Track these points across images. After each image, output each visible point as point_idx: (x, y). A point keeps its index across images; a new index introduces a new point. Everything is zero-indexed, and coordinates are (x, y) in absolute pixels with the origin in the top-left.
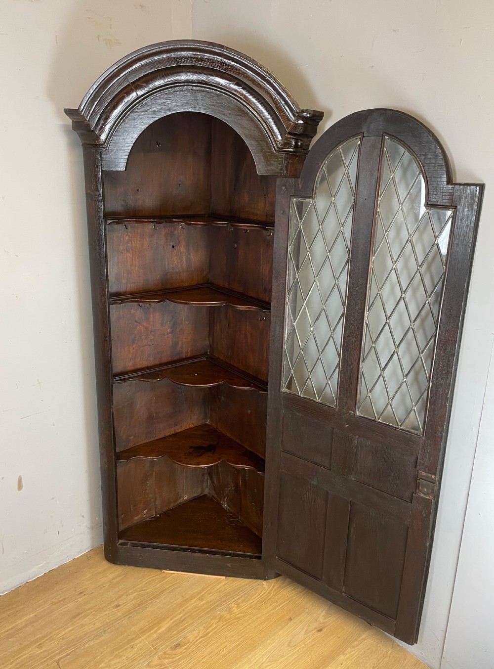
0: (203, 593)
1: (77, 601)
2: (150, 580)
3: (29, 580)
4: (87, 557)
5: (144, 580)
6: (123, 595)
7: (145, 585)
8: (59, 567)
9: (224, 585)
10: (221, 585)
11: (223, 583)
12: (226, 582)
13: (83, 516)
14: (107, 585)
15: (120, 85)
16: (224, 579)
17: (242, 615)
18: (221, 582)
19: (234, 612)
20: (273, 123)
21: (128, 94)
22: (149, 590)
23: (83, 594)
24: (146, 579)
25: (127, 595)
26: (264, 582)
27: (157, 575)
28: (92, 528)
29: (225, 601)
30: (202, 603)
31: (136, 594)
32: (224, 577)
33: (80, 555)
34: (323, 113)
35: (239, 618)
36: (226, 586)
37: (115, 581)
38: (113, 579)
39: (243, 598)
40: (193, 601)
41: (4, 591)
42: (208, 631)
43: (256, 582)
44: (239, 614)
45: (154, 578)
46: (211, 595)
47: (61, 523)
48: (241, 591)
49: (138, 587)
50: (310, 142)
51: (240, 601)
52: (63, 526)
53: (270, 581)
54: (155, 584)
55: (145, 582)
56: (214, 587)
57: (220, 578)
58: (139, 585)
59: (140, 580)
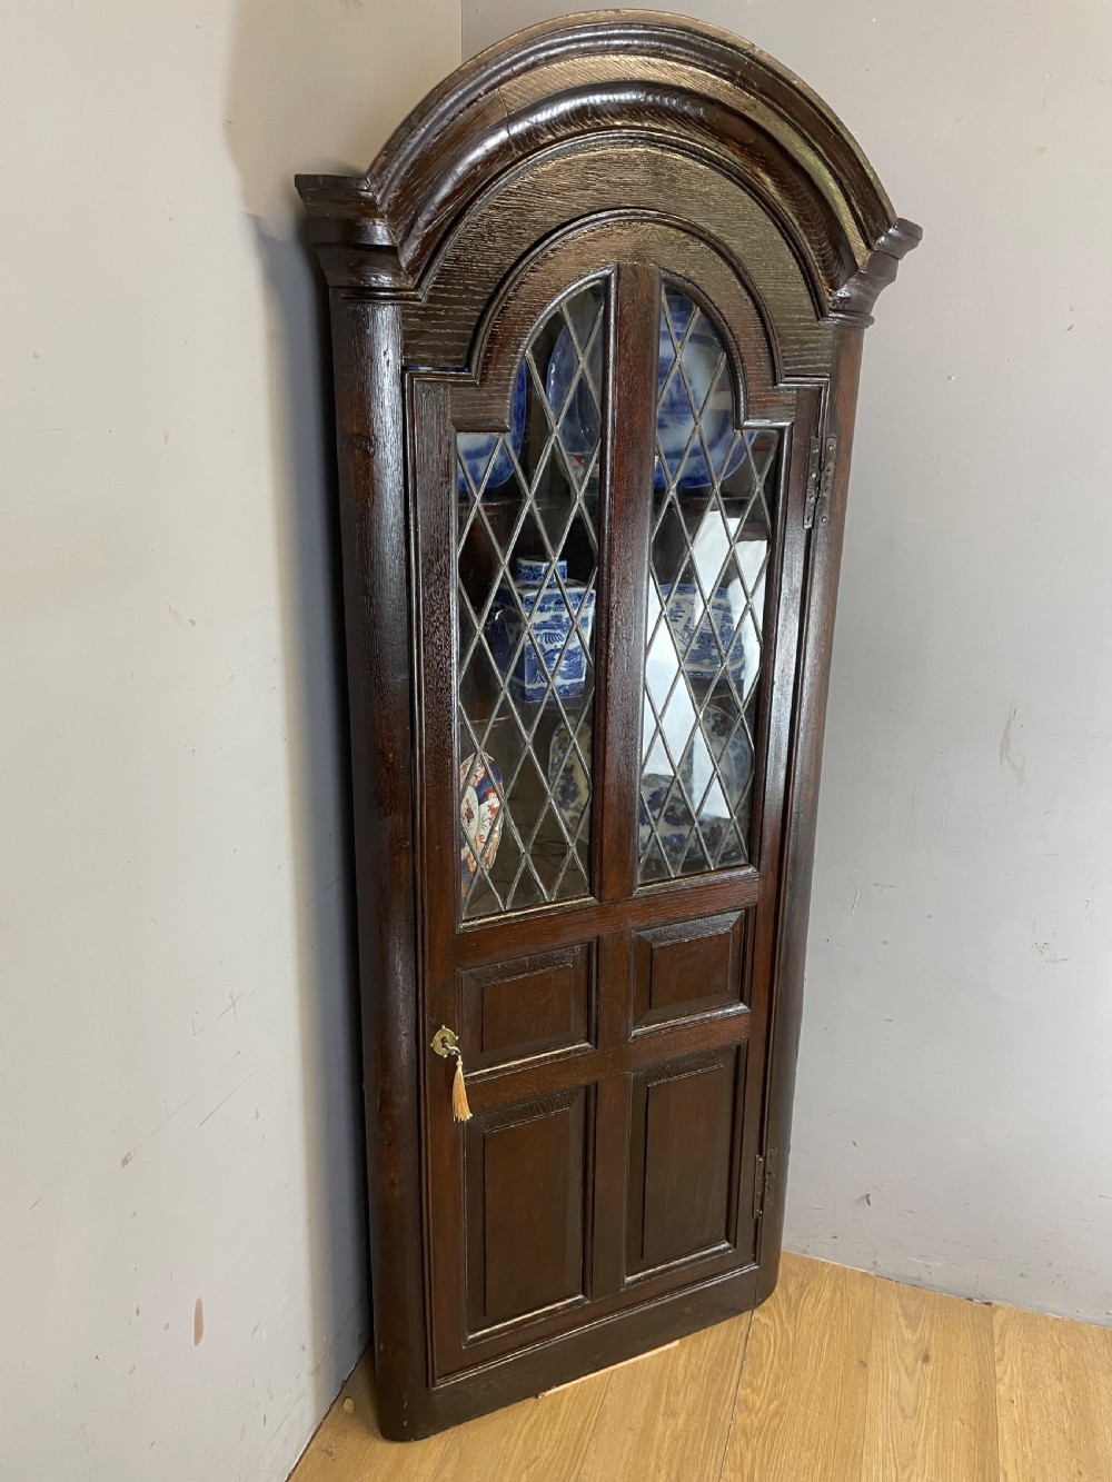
0: (664, 1399)
2: (527, 1427)
5: (514, 1437)
7: (525, 1442)
9: (688, 1360)
10: (681, 1362)
11: (684, 1356)
12: (687, 1350)
13: (304, 1348)
16: (677, 1347)
17: (776, 1402)
18: (677, 1358)
19: (757, 1406)
22: (546, 1454)
24: (516, 1431)
26: (757, 1314)
28: (316, 1371)
29: (720, 1391)
30: (680, 1422)
32: (677, 1343)
35: (776, 1413)
36: (693, 1360)
37: (447, 1474)
38: (440, 1469)
39: (747, 1368)
40: (660, 1426)
42: (746, 1473)
43: (739, 1322)
44: (769, 1405)
45: (532, 1420)
46: (682, 1394)
48: (731, 1354)
49: (513, 1460)
51: (746, 1376)
54: (545, 1432)
55: (521, 1442)
56: (674, 1374)
57: (668, 1351)
58: (512, 1453)
59: (505, 1440)
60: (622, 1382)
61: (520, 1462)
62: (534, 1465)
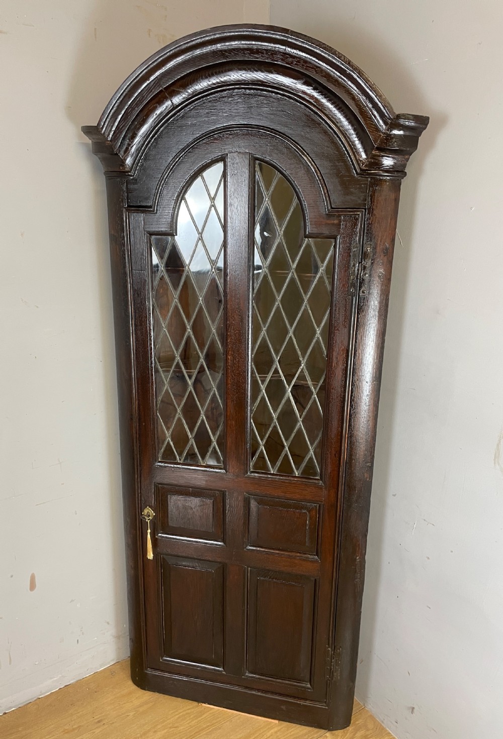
1: (94, 732)
2: (185, 713)
3: (40, 695)
4: (110, 672)
5: (176, 713)
6: (149, 731)
7: (179, 718)
8: (77, 681)
9: (276, 732)
10: (272, 731)
11: (276, 729)
12: (279, 728)
13: (108, 623)
14: (132, 714)
15: (150, 93)
16: (276, 724)
18: (272, 728)
20: (355, 136)
21: (161, 103)
22: (182, 728)
23: (102, 723)
24: (179, 711)
25: (155, 732)
26: (328, 734)
27: (193, 708)
28: (118, 637)
31: (166, 731)
32: (276, 722)
33: (103, 668)
34: (428, 118)
36: (279, 734)
37: (141, 709)
38: (140, 706)
41: (11, 708)
43: (317, 732)
45: (189, 711)
47: (81, 631)
49: (168, 721)
50: (407, 161)
52: (83, 634)
53: (336, 732)
54: (189, 719)
55: (177, 716)
56: (263, 734)
57: (271, 722)
58: (170, 719)
59: (172, 712)
60: (238, 721)
61: (170, 724)
62: (173, 729)
